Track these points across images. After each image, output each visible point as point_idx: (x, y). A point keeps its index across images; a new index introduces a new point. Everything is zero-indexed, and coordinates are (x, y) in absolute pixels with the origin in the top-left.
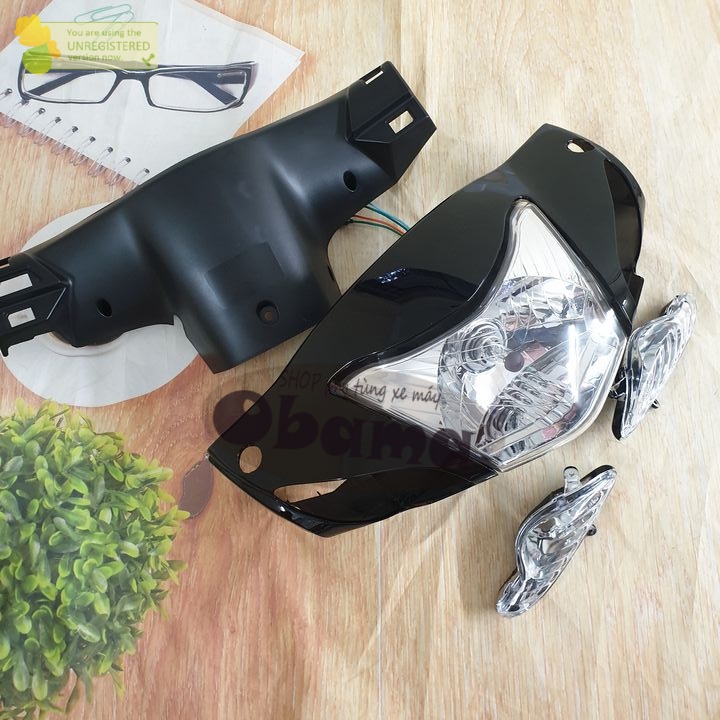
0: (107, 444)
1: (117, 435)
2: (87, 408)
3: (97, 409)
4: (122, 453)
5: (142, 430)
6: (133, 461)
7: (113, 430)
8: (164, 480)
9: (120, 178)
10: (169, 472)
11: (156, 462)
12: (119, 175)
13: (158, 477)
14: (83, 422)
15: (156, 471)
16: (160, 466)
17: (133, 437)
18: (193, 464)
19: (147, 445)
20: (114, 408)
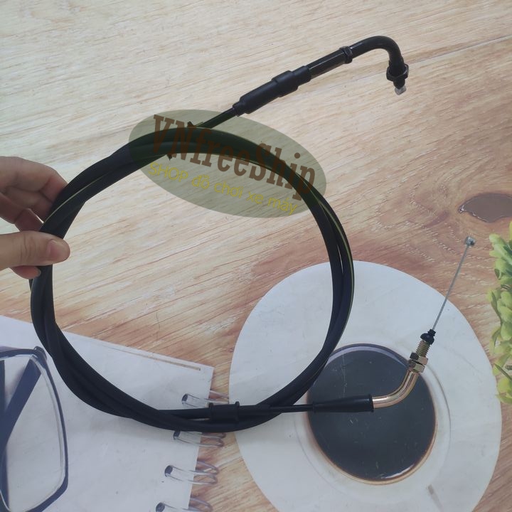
0: (505, 305)
1: (491, 299)
2: (483, 346)
3: (479, 336)
4: (503, 286)
5: (474, 279)
6: (503, 274)
7: (490, 307)
8: (501, 240)
9: (202, 464)
10: (493, 238)
11: (491, 253)
12: (198, 469)
13: (502, 246)
14: (498, 342)
15: (499, 250)
16: (493, 249)
17: (484, 283)
18: (475, 219)
19: (483, 267)
20: (470, 317)
